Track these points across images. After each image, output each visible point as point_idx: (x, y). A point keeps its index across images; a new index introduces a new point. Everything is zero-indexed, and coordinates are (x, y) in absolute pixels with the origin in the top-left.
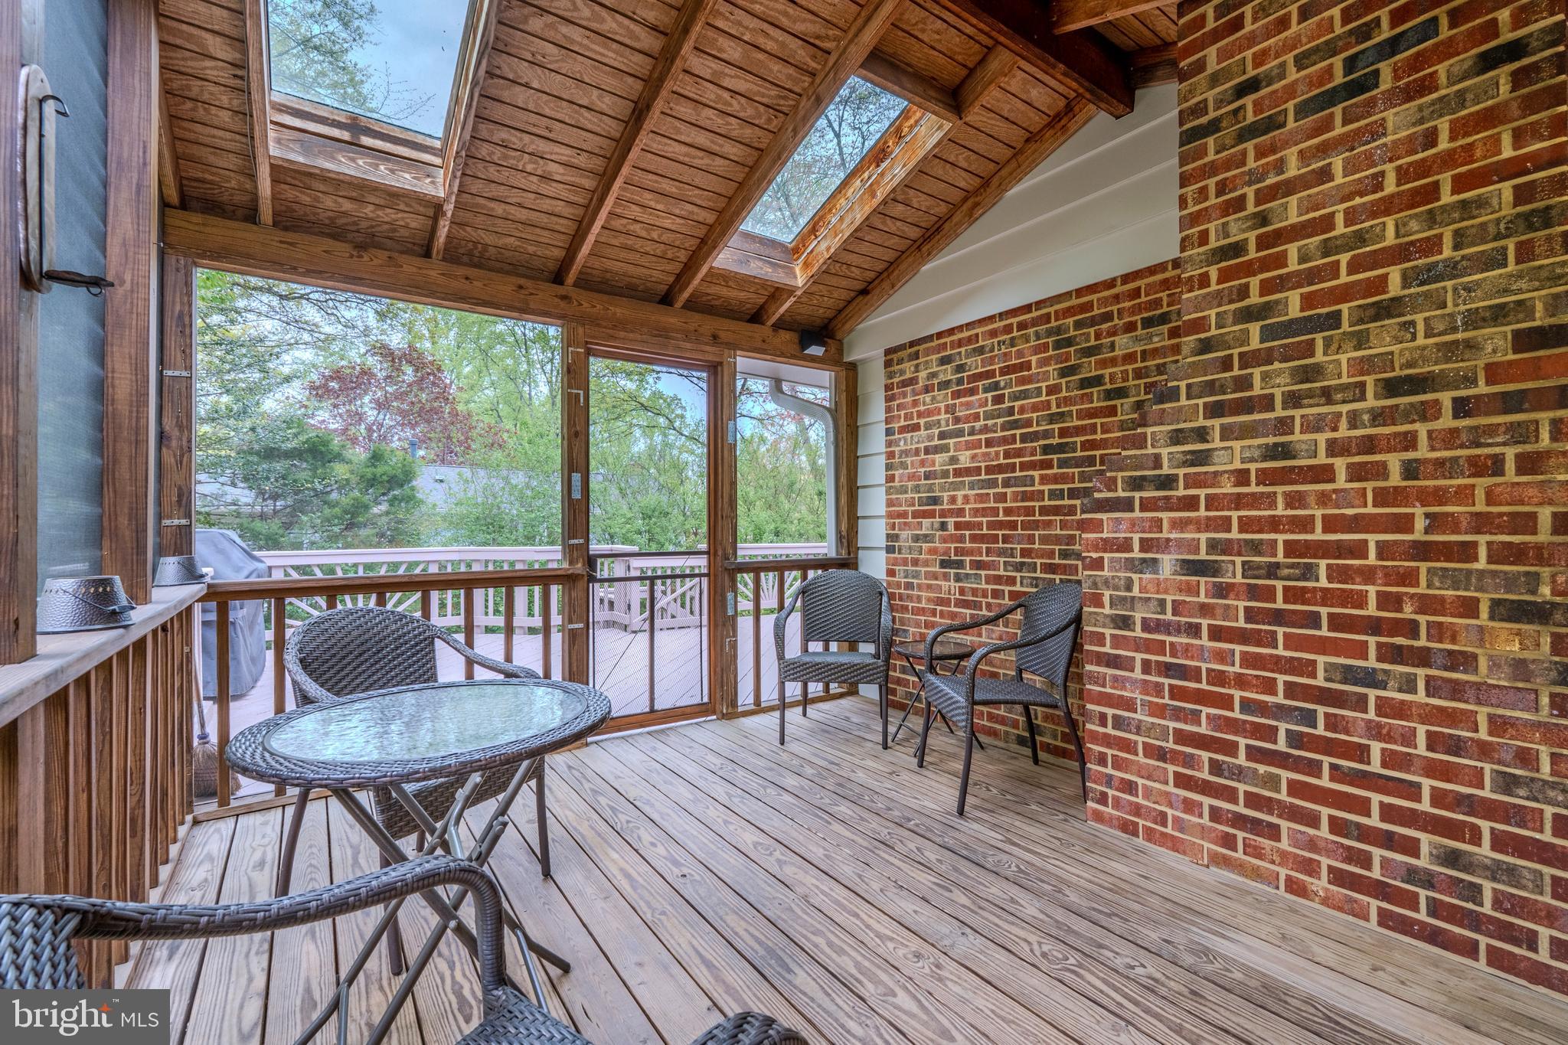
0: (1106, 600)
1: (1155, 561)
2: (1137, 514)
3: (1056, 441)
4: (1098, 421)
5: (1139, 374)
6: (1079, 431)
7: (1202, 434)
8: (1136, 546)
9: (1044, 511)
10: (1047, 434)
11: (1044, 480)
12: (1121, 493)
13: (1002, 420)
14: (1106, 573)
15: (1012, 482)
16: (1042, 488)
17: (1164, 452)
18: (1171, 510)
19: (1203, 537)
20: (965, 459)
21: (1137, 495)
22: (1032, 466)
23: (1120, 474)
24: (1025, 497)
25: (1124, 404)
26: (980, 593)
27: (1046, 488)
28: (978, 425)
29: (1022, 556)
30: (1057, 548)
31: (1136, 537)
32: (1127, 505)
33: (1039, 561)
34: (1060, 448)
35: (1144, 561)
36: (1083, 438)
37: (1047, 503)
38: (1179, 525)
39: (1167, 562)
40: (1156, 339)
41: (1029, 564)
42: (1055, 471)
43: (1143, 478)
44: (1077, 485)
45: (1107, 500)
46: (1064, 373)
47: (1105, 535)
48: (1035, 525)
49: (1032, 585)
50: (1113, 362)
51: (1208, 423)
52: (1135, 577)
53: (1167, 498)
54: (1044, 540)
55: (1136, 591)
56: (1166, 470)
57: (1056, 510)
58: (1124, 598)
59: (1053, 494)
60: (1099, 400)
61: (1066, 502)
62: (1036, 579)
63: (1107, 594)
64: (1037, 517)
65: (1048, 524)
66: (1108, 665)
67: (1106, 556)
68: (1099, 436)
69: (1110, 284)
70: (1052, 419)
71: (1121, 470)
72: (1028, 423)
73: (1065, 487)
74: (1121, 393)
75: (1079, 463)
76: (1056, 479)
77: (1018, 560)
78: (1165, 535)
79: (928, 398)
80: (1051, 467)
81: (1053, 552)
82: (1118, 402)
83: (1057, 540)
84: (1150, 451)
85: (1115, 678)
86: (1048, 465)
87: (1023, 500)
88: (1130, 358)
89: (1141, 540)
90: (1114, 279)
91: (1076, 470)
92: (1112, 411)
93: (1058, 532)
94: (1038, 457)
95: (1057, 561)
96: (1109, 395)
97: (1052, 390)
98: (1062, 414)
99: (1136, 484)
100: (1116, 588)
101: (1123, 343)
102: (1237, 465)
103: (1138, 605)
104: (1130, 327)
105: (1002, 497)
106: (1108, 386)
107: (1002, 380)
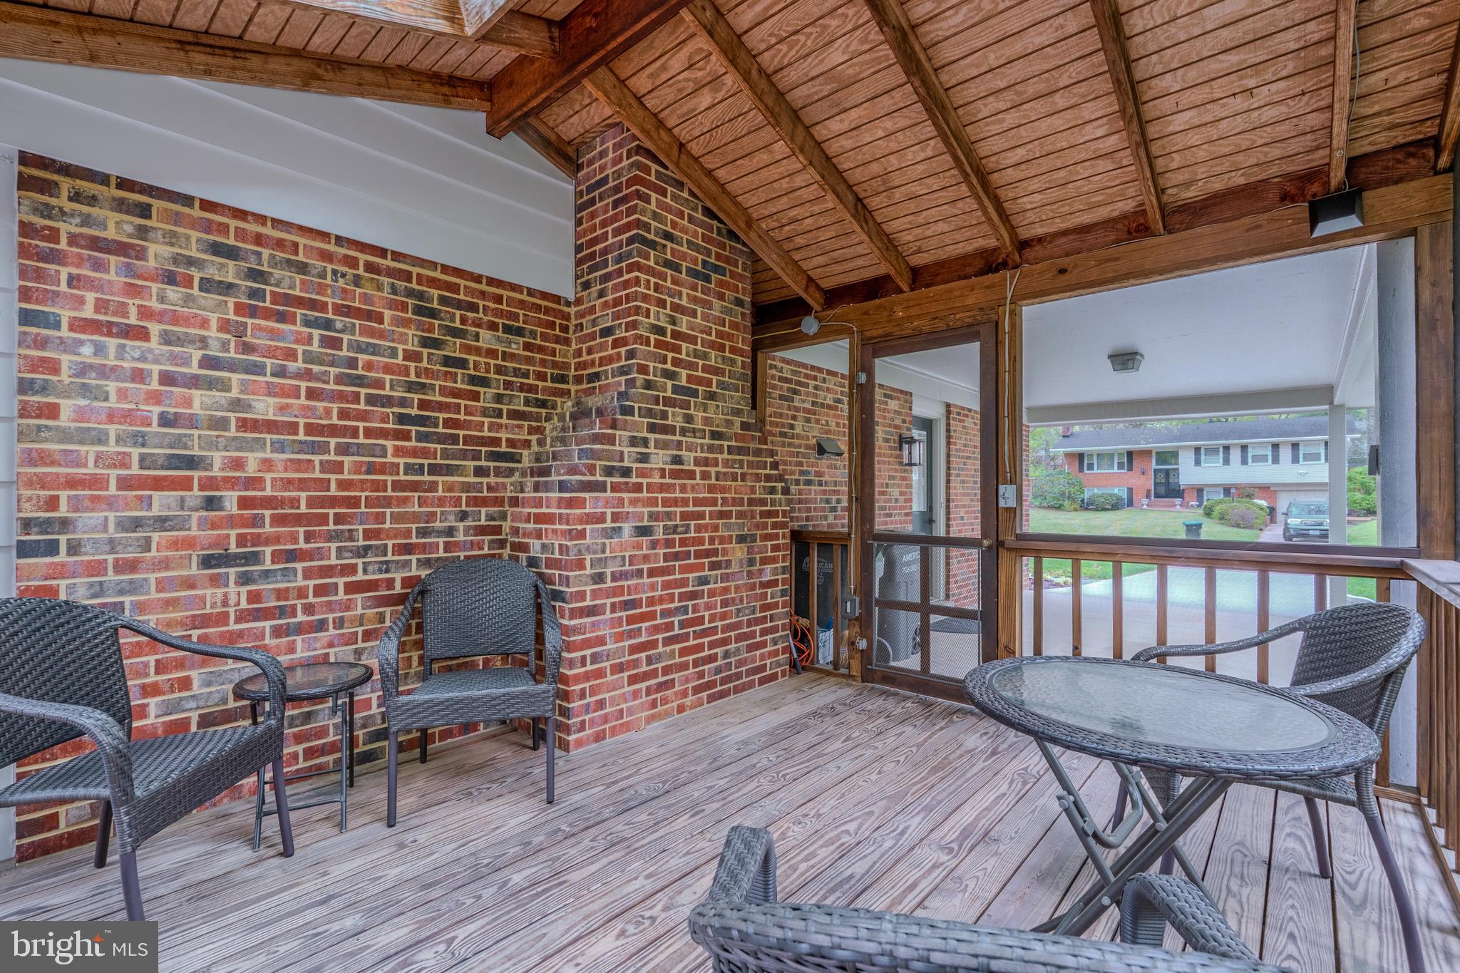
0: (588, 563)
1: (620, 528)
2: (609, 494)
3: (414, 412)
4: (463, 402)
5: (499, 370)
6: (442, 407)
7: (645, 442)
8: (609, 518)
9: (397, 486)
10: (403, 402)
11: (398, 451)
12: (599, 478)
13: (338, 370)
14: (588, 541)
15: (354, 449)
16: (396, 460)
17: (626, 450)
18: (629, 492)
19: (646, 510)
20: (265, 408)
21: (609, 480)
22: (384, 434)
23: (598, 463)
24: (372, 468)
25: (487, 393)
26: (293, 594)
27: (402, 461)
28: (292, 366)
29: (366, 537)
30: (414, 526)
31: (609, 511)
32: (601, 487)
33: (390, 543)
34: (421, 421)
35: (614, 529)
36: (446, 416)
37: (402, 477)
38: (634, 502)
39: (627, 527)
40: (514, 346)
41: (377, 547)
42: (413, 443)
43: (613, 467)
44: (439, 461)
45: (590, 482)
46: (426, 342)
47: (587, 511)
48: (388, 502)
49: (380, 571)
50: (478, 351)
51: (649, 435)
52: (607, 541)
53: (626, 483)
54: (396, 518)
55: (608, 553)
56: (626, 464)
57: (415, 486)
58: (600, 559)
59: (409, 469)
60: (463, 382)
61: (426, 478)
62: (387, 562)
63: (588, 558)
64: (390, 493)
65: (405, 501)
66: (588, 616)
67: (588, 527)
68: (462, 417)
69: (477, 279)
70: (411, 387)
71: (600, 459)
72: (379, 384)
73: (426, 462)
74: (484, 382)
75: (441, 439)
76: (415, 453)
77: (361, 543)
78: (626, 510)
79: (174, 293)
80: (409, 439)
81: (409, 531)
82: (482, 390)
83: (415, 517)
84: (617, 448)
85: (593, 624)
86: (406, 436)
87: (368, 473)
88: (492, 353)
89: (613, 514)
90: (480, 276)
91: (439, 446)
92: (475, 396)
93: (416, 509)
94: (391, 426)
95: (414, 540)
96: (473, 380)
97: (409, 356)
98: (423, 385)
99: (609, 471)
100: (595, 552)
101: (487, 339)
102: (661, 466)
103: (609, 563)
104: (493, 327)
105: (338, 468)
106: (472, 372)
107: (340, 322)
